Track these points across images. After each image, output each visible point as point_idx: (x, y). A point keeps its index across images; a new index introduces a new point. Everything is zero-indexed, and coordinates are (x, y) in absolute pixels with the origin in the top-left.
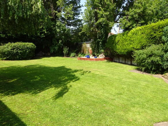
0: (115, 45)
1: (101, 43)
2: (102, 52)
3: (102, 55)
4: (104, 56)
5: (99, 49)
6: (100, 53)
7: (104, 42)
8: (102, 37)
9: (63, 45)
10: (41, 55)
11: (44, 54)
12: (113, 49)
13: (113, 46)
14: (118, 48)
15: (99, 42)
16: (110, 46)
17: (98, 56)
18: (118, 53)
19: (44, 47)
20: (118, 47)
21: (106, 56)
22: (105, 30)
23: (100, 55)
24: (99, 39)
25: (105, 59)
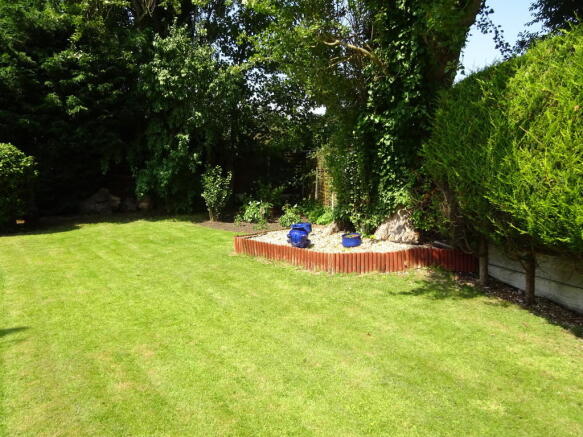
0: (503, 146)
1: (387, 140)
2: (401, 206)
3: (400, 229)
4: (410, 234)
5: (376, 183)
6: (388, 212)
7: (412, 134)
8: (400, 98)
9: (199, 158)
10: (100, 207)
11: (117, 200)
12: (474, 189)
13: (482, 161)
14: (530, 179)
15: (372, 134)
16: (452, 164)
17: (371, 231)
18: (521, 223)
19: (105, 168)
20: (528, 165)
21: (424, 236)
22: (420, 41)
23: (383, 227)
24: (379, 112)
25: (416, 255)
